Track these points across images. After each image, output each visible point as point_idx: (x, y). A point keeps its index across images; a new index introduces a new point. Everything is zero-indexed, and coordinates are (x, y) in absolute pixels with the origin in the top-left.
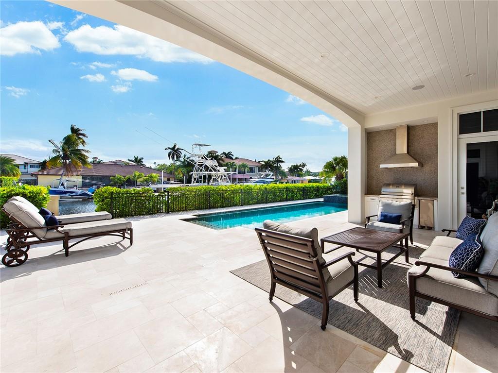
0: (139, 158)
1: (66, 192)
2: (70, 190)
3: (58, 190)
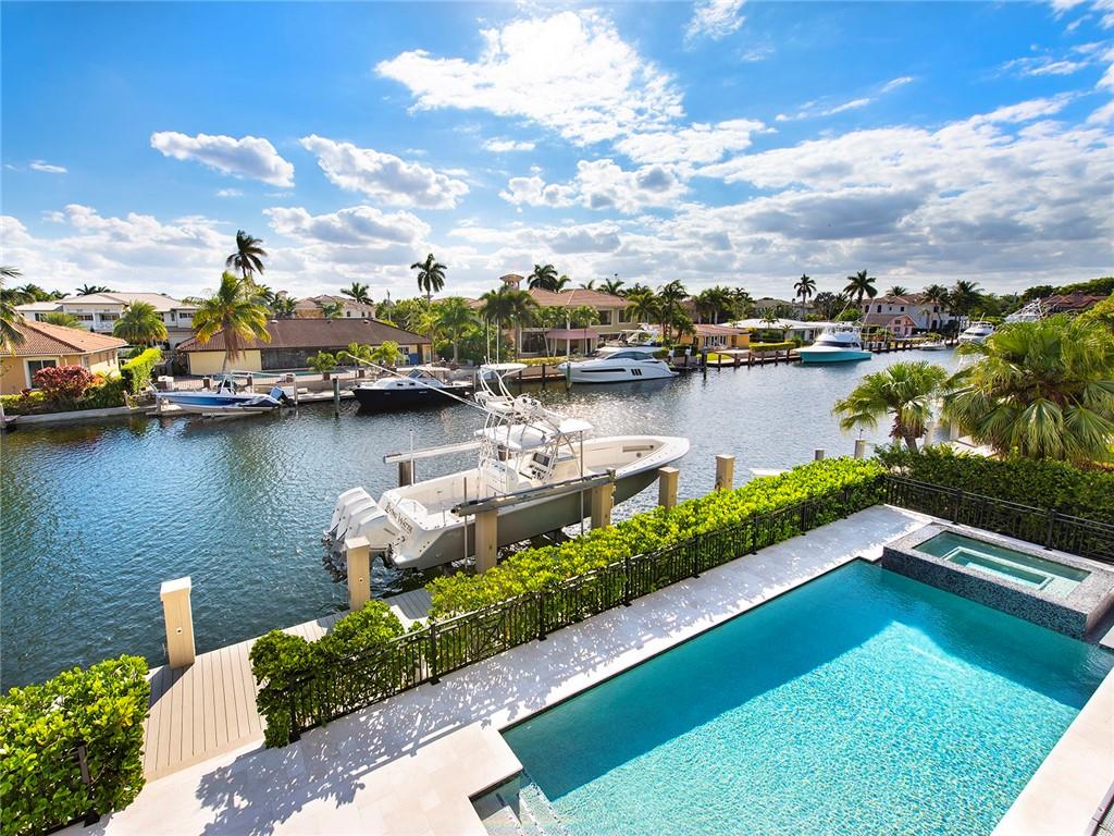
0: (360, 288)
1: (233, 401)
2: (240, 395)
3: (218, 396)
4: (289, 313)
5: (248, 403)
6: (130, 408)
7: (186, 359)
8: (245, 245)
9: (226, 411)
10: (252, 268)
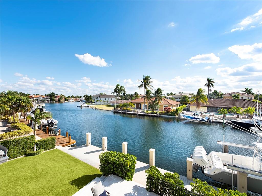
1: (195, 118)
2: (197, 117)
3: (192, 117)
4: (221, 97)
5: (199, 119)
6: (176, 116)
7: (190, 107)
8: (209, 81)
9: (193, 120)
10: (211, 86)
